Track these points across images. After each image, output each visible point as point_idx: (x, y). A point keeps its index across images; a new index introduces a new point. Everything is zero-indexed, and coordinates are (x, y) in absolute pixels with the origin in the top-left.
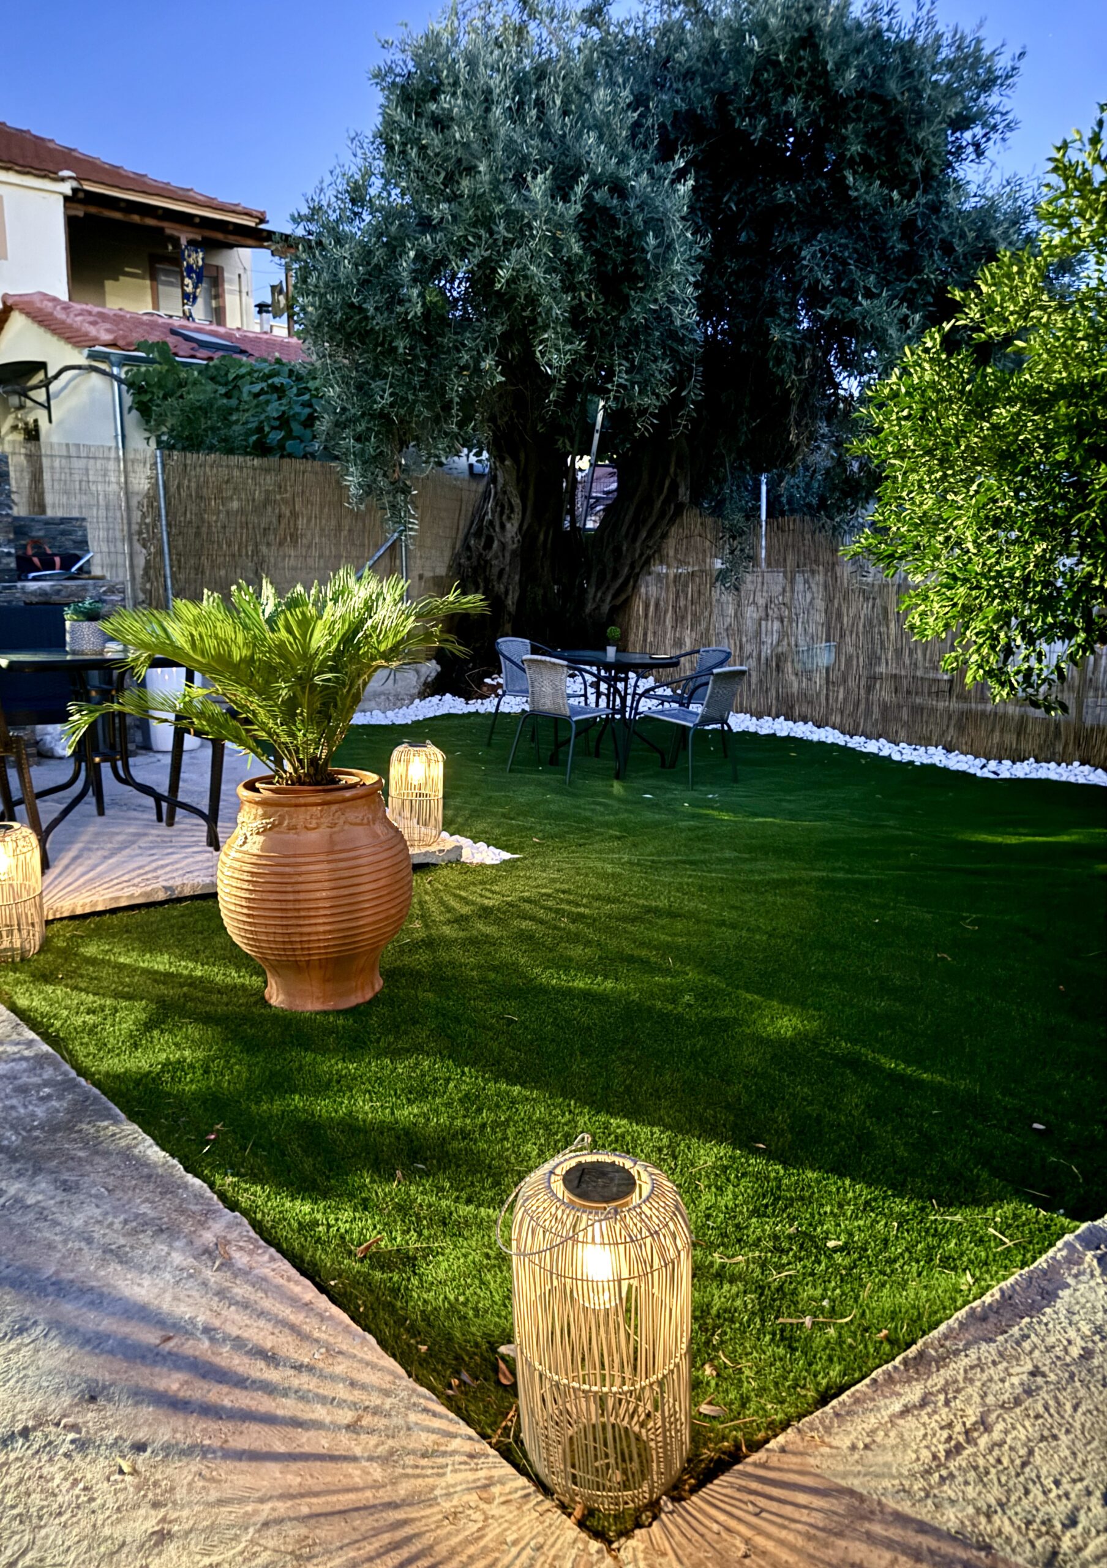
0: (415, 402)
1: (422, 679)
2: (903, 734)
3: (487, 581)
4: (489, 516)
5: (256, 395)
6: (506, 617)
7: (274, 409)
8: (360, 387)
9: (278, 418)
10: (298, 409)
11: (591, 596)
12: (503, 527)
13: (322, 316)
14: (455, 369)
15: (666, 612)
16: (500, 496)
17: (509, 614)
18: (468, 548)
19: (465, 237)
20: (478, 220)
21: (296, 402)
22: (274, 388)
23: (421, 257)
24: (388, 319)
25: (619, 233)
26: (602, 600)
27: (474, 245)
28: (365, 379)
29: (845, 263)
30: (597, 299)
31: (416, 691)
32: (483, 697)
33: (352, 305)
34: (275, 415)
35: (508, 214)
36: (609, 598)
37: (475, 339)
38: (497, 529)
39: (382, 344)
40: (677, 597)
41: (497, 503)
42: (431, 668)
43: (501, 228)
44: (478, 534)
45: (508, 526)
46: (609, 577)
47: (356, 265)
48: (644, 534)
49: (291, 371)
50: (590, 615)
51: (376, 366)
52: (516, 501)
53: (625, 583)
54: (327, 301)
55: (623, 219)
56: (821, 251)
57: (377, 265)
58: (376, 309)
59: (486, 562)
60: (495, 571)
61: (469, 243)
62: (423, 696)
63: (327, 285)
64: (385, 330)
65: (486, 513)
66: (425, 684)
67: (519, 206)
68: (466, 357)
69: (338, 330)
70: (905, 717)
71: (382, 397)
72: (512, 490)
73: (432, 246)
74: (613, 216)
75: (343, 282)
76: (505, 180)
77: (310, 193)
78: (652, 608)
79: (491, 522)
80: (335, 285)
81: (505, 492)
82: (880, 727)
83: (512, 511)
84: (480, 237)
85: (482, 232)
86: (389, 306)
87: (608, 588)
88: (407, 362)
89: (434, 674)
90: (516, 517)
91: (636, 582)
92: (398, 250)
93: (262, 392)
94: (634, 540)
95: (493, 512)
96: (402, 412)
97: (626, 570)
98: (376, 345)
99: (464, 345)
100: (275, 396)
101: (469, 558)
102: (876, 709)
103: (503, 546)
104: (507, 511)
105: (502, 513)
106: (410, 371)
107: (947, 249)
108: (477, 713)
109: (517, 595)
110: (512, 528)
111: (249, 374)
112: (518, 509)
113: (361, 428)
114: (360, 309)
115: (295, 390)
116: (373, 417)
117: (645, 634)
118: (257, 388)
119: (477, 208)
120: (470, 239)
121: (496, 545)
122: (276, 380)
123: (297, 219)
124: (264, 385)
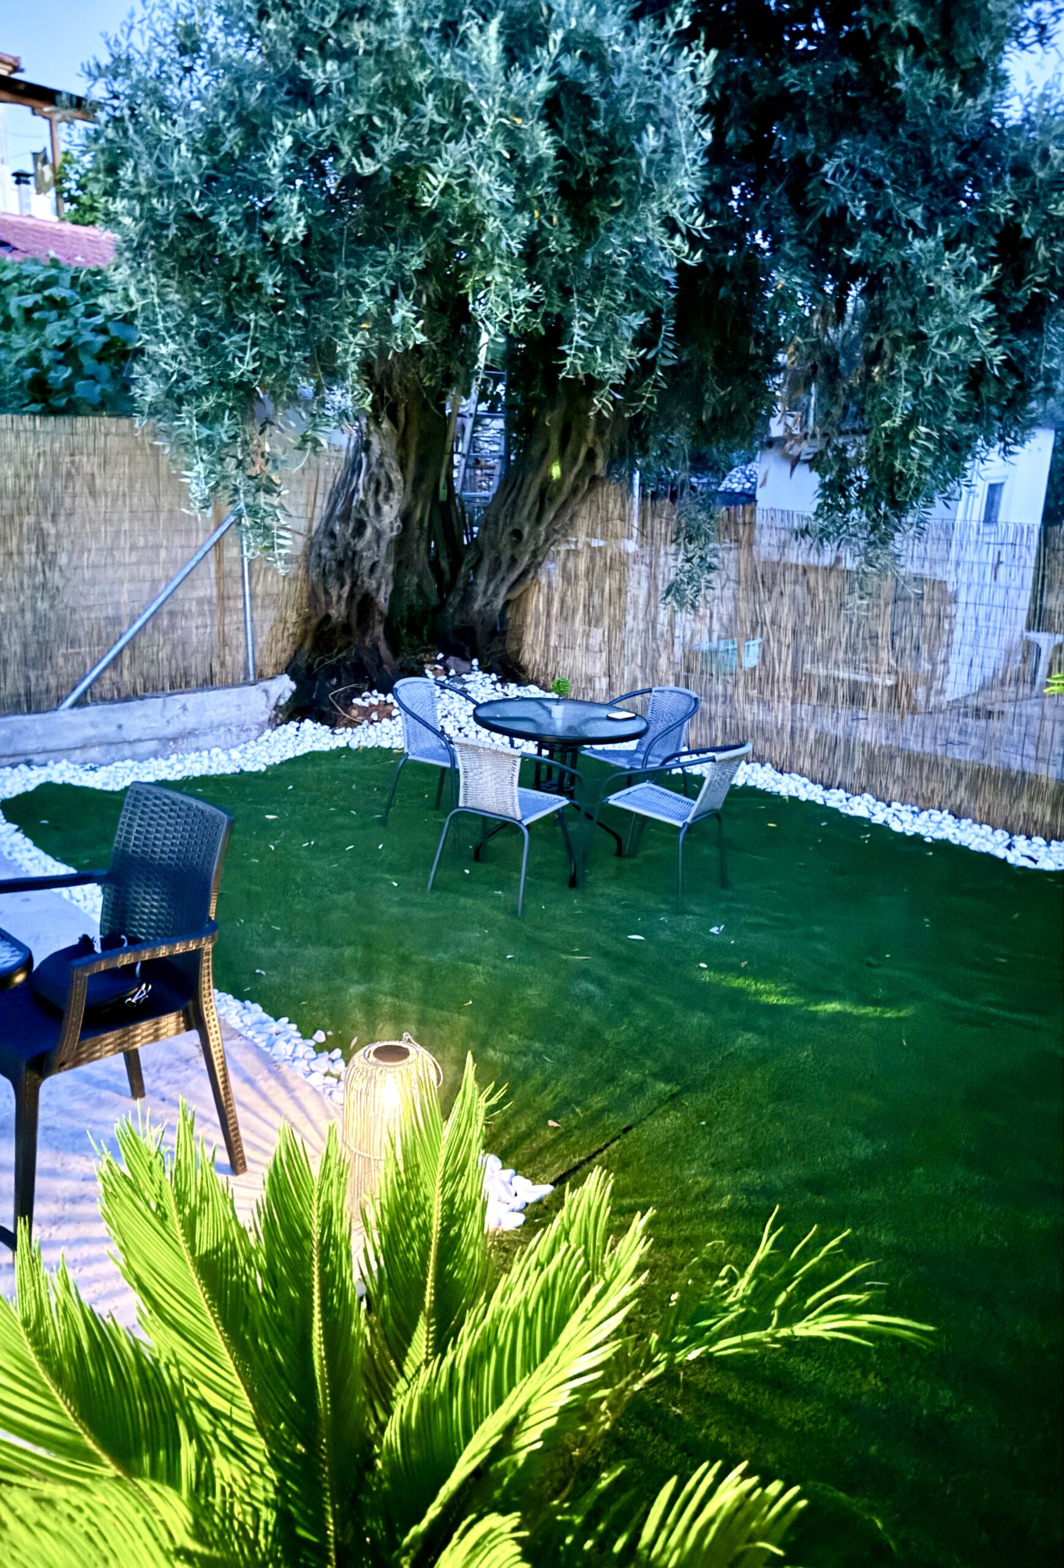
0: (289, 366)
1: (273, 702)
2: (895, 790)
3: (355, 576)
4: (361, 495)
5: (28, 312)
6: (377, 617)
7: (55, 332)
8: (204, 340)
9: (61, 348)
10: (88, 336)
11: (480, 588)
12: (378, 509)
13: (144, 232)
14: (349, 320)
15: (574, 611)
16: (375, 469)
17: (381, 614)
18: (332, 535)
19: (369, 118)
20: (386, 92)
21: (85, 326)
22: (52, 303)
23: (299, 147)
24: (249, 242)
25: (597, 125)
26: (495, 594)
27: (380, 131)
28: (211, 329)
29: (879, 184)
30: (561, 225)
31: (266, 717)
32: (352, 724)
33: (192, 217)
34: (58, 342)
35: (436, 85)
36: (503, 591)
37: (378, 276)
38: (371, 512)
39: (238, 279)
40: (591, 593)
41: (371, 476)
42: (284, 687)
43: (429, 107)
44: (345, 517)
45: (386, 508)
46: (504, 566)
47: (195, 152)
48: (551, 515)
49: (75, 279)
50: (479, 612)
51: (229, 310)
52: (396, 476)
53: (524, 574)
54: (153, 209)
55: (603, 103)
56: (848, 165)
57: (229, 155)
58: (231, 225)
59: (355, 553)
60: (366, 564)
61: (373, 126)
62: (274, 723)
63: (151, 183)
64: (243, 258)
65: (356, 490)
66: (277, 707)
67: (456, 75)
68: (369, 304)
69: (168, 252)
70: (899, 770)
71: (241, 360)
72: (391, 461)
73: (315, 128)
74: (588, 99)
75: (177, 179)
76: (430, 30)
77: (114, 31)
78: (556, 605)
79: (363, 504)
80: (165, 186)
81: (381, 464)
82: (864, 780)
83: (391, 488)
84: (391, 121)
85: (397, 113)
86: (251, 219)
87: (503, 579)
88: (276, 307)
89: (288, 694)
90: (396, 497)
91: (536, 572)
92: (262, 131)
93: (36, 307)
94: (539, 519)
95: (366, 491)
96: (269, 379)
97: (526, 559)
98: (230, 279)
99: (364, 285)
100: (54, 314)
101: (333, 548)
102: (858, 756)
103: (378, 534)
104: (383, 489)
105: (377, 491)
106: (282, 320)
107: (1021, 171)
108: (347, 749)
109: (390, 588)
110: (390, 512)
111: (17, 279)
112: (398, 486)
113: (207, 404)
114: (203, 223)
115: (81, 308)
116: (225, 386)
117: (547, 636)
118: (29, 301)
119: (386, 72)
120: (377, 120)
121: (369, 531)
122: (56, 292)
123: (96, 73)
124: (38, 297)
